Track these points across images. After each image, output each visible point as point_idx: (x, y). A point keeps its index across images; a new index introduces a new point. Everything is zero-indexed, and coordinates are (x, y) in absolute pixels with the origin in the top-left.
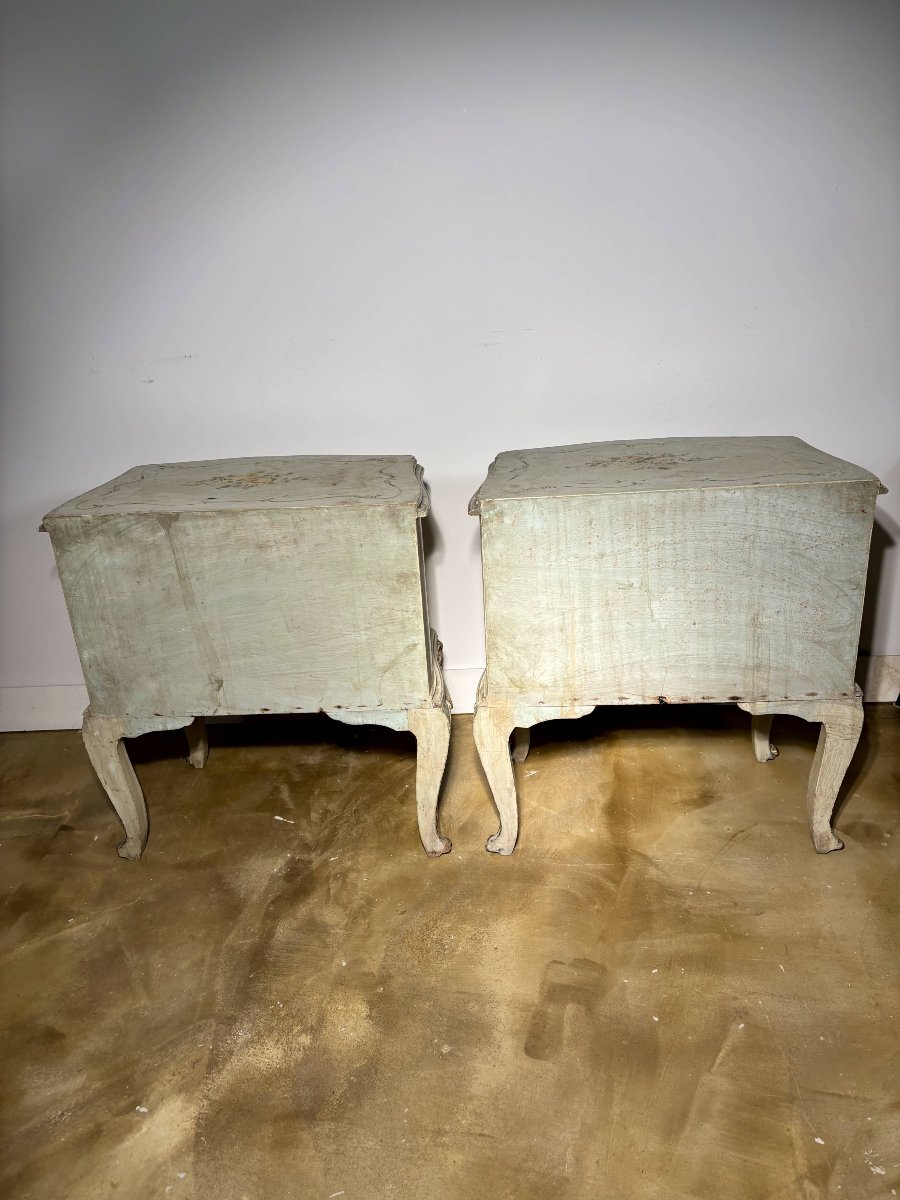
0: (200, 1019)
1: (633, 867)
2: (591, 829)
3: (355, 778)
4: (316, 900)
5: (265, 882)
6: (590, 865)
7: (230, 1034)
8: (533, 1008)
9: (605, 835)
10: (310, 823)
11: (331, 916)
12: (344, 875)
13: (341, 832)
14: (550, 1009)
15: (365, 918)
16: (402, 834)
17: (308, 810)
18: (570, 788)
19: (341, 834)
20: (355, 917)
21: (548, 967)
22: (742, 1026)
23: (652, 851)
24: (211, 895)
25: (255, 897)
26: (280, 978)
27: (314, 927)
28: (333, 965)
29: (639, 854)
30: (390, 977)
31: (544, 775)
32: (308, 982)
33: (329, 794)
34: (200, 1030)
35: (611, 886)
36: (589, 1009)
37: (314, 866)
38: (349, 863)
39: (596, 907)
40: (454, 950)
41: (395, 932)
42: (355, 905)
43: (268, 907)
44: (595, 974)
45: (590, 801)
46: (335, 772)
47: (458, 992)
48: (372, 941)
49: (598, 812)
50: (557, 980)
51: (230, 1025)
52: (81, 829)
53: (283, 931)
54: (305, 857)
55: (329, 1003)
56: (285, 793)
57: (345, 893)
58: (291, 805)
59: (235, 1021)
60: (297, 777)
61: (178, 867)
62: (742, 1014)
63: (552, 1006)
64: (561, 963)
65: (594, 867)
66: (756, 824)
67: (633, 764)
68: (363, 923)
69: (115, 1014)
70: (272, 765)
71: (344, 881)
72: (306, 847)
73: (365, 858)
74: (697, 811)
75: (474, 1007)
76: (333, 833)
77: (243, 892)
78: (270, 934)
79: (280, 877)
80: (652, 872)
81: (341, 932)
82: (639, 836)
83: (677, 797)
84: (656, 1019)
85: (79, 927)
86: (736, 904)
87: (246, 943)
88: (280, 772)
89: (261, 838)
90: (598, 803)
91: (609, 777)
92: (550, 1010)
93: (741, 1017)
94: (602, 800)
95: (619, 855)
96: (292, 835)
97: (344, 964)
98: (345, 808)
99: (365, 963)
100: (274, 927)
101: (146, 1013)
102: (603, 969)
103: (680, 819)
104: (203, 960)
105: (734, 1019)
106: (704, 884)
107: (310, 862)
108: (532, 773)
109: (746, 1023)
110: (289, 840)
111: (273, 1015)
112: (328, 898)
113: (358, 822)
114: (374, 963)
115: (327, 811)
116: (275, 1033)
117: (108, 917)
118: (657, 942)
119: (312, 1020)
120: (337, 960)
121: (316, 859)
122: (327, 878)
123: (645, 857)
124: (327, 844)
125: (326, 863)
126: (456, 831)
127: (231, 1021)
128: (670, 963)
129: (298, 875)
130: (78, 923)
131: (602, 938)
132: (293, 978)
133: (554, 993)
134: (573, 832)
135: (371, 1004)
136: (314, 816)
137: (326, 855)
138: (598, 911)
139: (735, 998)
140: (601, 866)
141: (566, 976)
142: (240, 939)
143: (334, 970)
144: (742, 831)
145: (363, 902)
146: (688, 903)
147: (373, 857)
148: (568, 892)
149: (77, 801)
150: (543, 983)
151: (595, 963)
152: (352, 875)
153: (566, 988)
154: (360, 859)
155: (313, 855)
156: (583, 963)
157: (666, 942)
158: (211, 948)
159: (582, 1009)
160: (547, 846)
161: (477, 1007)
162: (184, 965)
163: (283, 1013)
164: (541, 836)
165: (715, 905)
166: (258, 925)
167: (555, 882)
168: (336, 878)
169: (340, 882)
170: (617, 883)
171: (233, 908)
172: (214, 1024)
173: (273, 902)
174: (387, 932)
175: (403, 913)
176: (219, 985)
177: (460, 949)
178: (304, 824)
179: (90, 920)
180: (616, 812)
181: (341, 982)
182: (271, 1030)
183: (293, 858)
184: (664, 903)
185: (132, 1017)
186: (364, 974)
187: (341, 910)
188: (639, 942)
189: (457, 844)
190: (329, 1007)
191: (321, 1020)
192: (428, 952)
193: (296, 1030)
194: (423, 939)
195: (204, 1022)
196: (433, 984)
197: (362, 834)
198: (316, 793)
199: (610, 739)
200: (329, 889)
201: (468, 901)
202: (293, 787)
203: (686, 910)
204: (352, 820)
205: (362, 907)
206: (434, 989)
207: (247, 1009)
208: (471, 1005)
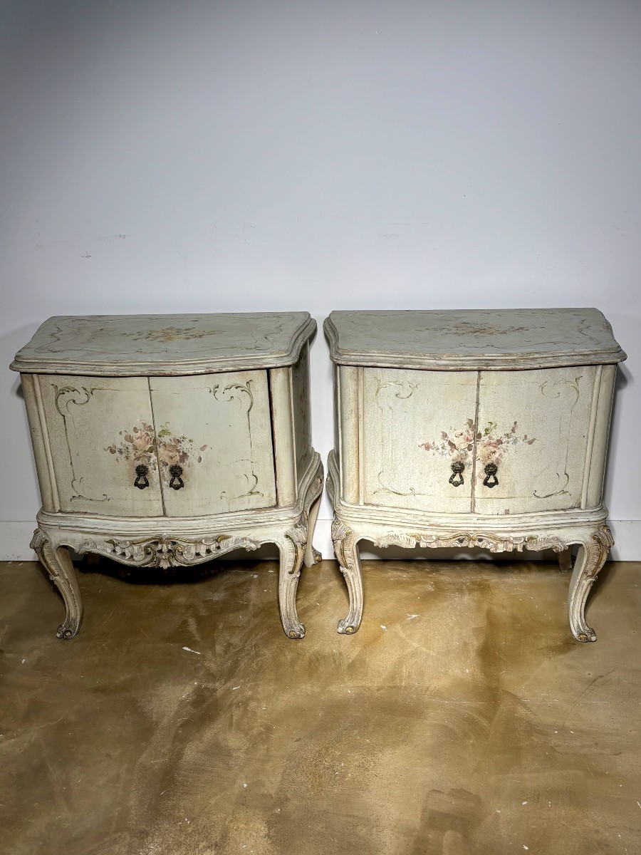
0: (115, 832)
1: (505, 705)
2: (466, 670)
3: (255, 615)
4: (220, 726)
5: (175, 707)
6: (466, 703)
7: (142, 848)
8: (415, 833)
9: (479, 675)
10: (214, 654)
11: (234, 741)
12: (245, 703)
13: (242, 664)
14: (432, 835)
15: (263, 744)
16: (297, 668)
17: (214, 642)
18: (448, 631)
19: (242, 665)
20: (255, 742)
21: (428, 796)
23: (522, 691)
24: (125, 717)
25: (165, 721)
26: (187, 797)
27: (218, 750)
28: (235, 786)
29: (509, 694)
30: (287, 799)
31: (425, 618)
32: (213, 801)
33: (231, 628)
34: (115, 842)
35: (485, 723)
36: (466, 836)
37: (219, 694)
38: (250, 693)
39: (471, 741)
40: (344, 777)
41: (290, 758)
42: (255, 732)
43: (177, 731)
44: (471, 804)
45: (465, 644)
46: (239, 608)
47: (348, 816)
48: (271, 764)
49: (473, 655)
50: (436, 808)
51: (143, 838)
52: (10, 652)
53: (191, 753)
54: (210, 685)
55: (232, 821)
56: (193, 626)
57: (246, 720)
58: (198, 638)
59: (147, 835)
60: (203, 612)
61: (96, 690)
62: (603, 846)
63: (432, 832)
64: (439, 792)
65: (469, 705)
66: (613, 671)
67: (504, 611)
68: (262, 749)
69: (39, 825)
70: (182, 600)
71: (245, 709)
72: (212, 677)
73: (265, 689)
74: (561, 657)
75: (362, 831)
76: (236, 664)
77: (154, 716)
78: (178, 755)
79: (188, 703)
80: (522, 711)
81: (242, 756)
82: (508, 677)
83: (543, 643)
84: (527, 848)
85: (8, 742)
86: (597, 744)
87: (157, 763)
88: (188, 607)
89: (172, 667)
90: (473, 646)
91: (482, 623)
92: (430, 836)
93: (602, 849)
94: (476, 643)
95: (491, 693)
96: (198, 665)
97: (245, 785)
98: (246, 642)
99: (264, 786)
100: (182, 749)
101: (68, 825)
102: (478, 800)
103: (546, 664)
104: (118, 777)
105: (597, 851)
106: (568, 724)
107: (215, 690)
108: (414, 616)
110: (195, 669)
111: (181, 831)
112: (231, 724)
113: (257, 655)
114: (272, 785)
115: (230, 644)
116: (183, 848)
117: (34, 734)
118: (526, 776)
119: (216, 837)
120: (239, 782)
121: (220, 687)
122: (230, 706)
123: (514, 697)
124: (230, 674)
125: (229, 692)
126: (346, 667)
127: (143, 835)
128: (537, 797)
129: (204, 702)
130: (7, 739)
131: (477, 771)
132: (199, 797)
133: (434, 820)
134: (450, 672)
135: (270, 824)
136: (219, 648)
137: (229, 684)
138: (473, 745)
139: (597, 831)
140: (477, 704)
141: (446, 804)
142: (154, 758)
143: (236, 791)
144: (602, 676)
145: (262, 729)
146: (553, 742)
147: (271, 688)
148: (446, 727)
149: (7, 626)
150: (424, 811)
151: (470, 794)
152: (253, 704)
153: (445, 816)
154: (260, 689)
155: (217, 684)
156: (460, 793)
157: (533, 776)
158: (125, 766)
159: (460, 836)
160: (427, 684)
161: (364, 831)
162: (102, 781)
163: (190, 830)
164: (421, 674)
165: (578, 744)
166: (168, 746)
167: (434, 718)
168: (238, 706)
169: (242, 709)
170: (489, 719)
171: (146, 730)
172: (128, 836)
173: (181, 726)
174: (283, 757)
175: (297, 740)
176: (133, 802)
177: (350, 775)
178: (209, 655)
179: (17, 736)
180: (489, 655)
181: (242, 802)
182: (179, 844)
183: (199, 686)
184: (532, 740)
185: (54, 827)
186: (263, 795)
187: (242, 735)
188: (510, 775)
189: (346, 679)
190: (231, 825)
191: (225, 837)
192: (320, 777)
193: (202, 845)
194: (316, 766)
195: (119, 834)
196: (325, 807)
197: (261, 667)
198: (220, 627)
199: (483, 588)
200: (232, 716)
201: (356, 731)
202: (200, 620)
203: (552, 748)
204: (253, 653)
205: (261, 733)
206: (326, 811)
207: (158, 825)
208: (359, 828)
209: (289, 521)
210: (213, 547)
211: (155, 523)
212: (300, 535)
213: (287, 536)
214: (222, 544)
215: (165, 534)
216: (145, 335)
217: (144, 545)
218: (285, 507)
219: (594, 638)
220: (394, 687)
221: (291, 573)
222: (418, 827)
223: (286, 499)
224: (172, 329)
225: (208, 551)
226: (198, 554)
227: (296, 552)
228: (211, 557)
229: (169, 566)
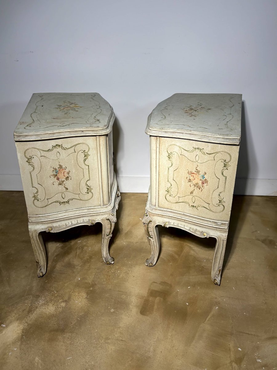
1: (186, 250)
4: (72, 256)
5: (54, 249)
6: (170, 249)
7: (37, 301)
8: (144, 298)
9: (177, 238)
11: (76, 262)
12: (83, 248)
14: (151, 299)
15: (88, 263)
20: (85, 263)
21: (151, 284)
22: (217, 308)
23: (193, 245)
25: (50, 254)
26: (55, 283)
27: (70, 265)
28: (75, 279)
29: (188, 246)
30: (95, 284)
32: (66, 285)
34: (26, 299)
35: (177, 257)
36: (164, 299)
37: (72, 244)
38: (85, 244)
39: (171, 264)
40: (119, 276)
41: (98, 269)
42: (85, 258)
43: (54, 258)
44: (168, 287)
47: (119, 291)
48: (90, 271)
50: (154, 289)
53: (59, 266)
55: (73, 292)
57: (82, 254)
59: (39, 296)
61: (23, 242)
62: (218, 303)
63: (151, 298)
64: (156, 283)
65: (172, 250)
68: (87, 265)
71: (82, 249)
73: (91, 242)
75: (124, 297)
78: (54, 267)
79: (60, 247)
80: (193, 252)
81: (79, 268)
84: (188, 304)
93: (217, 305)
95: (181, 245)
97: (79, 279)
99: (87, 279)
100: (56, 265)
101: (8, 292)
102: (171, 286)
104: (29, 275)
105: (215, 305)
106: (210, 257)
107: (71, 242)
109: (219, 307)
111: (52, 295)
112: (76, 255)
114: (90, 279)
116: (53, 302)
118: (191, 277)
119: (66, 298)
120: (77, 278)
121: (73, 241)
122: (76, 248)
123: (190, 247)
124: (78, 236)
125: (76, 243)
126: (124, 234)
127: (38, 297)
128: (194, 285)
129: (66, 247)
131: (172, 275)
132: (61, 283)
133: (153, 293)
134: (165, 237)
135: (88, 294)
137: (76, 240)
138: (171, 265)
139: (216, 298)
140: (174, 249)
141: (157, 287)
143: (76, 281)
145: (88, 257)
146: (203, 264)
147: (93, 242)
148: (161, 258)
150: (149, 289)
151: (168, 284)
152: (85, 248)
153: (156, 292)
154: (89, 242)
156: (164, 283)
157: (194, 277)
158: (33, 271)
159: (162, 299)
162: (23, 276)
163: (56, 295)
168: (80, 249)
169: (81, 250)
170: (179, 255)
172: (32, 297)
173: (56, 256)
174: (96, 268)
175: (102, 262)
176: (34, 284)
177: (121, 276)
181: (78, 285)
182: (51, 300)
184: (195, 264)
185: (3, 293)
186: (86, 283)
187: (80, 260)
188: (185, 277)
189: (124, 239)
190: (72, 294)
191: (69, 298)
192: (110, 276)
193: (60, 301)
194: (108, 272)
195: (28, 296)
196: (110, 288)
200: (77, 252)
201: (125, 259)
203: (202, 267)
205: (87, 259)
206: (110, 289)
207: (44, 293)
208: (123, 296)
220: (142, 242)
222: (146, 296)
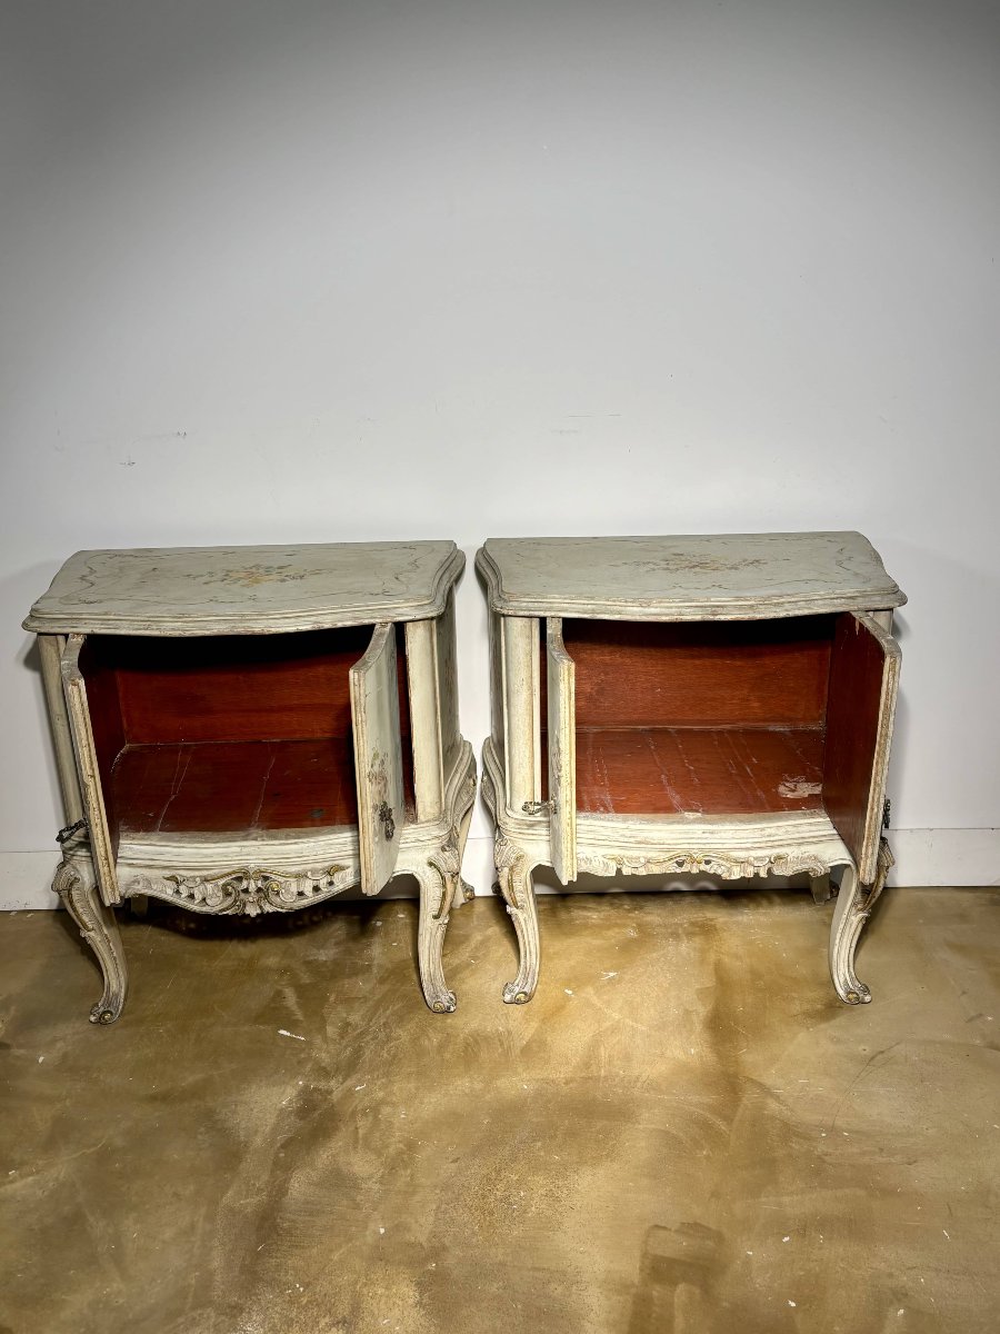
0: (193, 1308)
1: (749, 1098)
2: (691, 1049)
3: (382, 981)
4: (340, 1144)
5: (271, 1120)
6: (695, 1099)
8: (633, 1290)
9: (710, 1057)
10: (325, 1039)
11: (362, 1165)
12: (375, 1109)
13: (367, 1053)
14: (657, 1291)
15: (405, 1168)
16: (447, 1056)
17: (324, 1021)
18: (661, 995)
19: (367, 1054)
20: (393, 1167)
21: (648, 1234)
22: (902, 1311)
23: (770, 1078)
24: (200, 1137)
25: (258, 1140)
26: (297, 1252)
27: (339, 1180)
28: (367, 1233)
29: (752, 1081)
30: (444, 1248)
31: (627, 977)
32: (336, 1257)
33: (348, 1001)
34: (194, 1323)
35: (722, 1126)
36: (706, 1290)
37: (336, 1096)
38: (381, 1094)
39: (705, 1153)
40: (525, 1212)
41: (446, 1187)
42: (392, 1150)
43: (277, 1154)
44: (710, 1243)
45: (687, 1012)
46: (356, 971)
47: (534, 1269)
48: (417, 1198)
49: (698, 1027)
50: (659, 1252)
51: (235, 1316)
52: (20, 1046)
53: (299, 1186)
54: (322, 1085)
55: (365, 1285)
56: (291, 999)
57: (378, 1134)
58: (299, 1016)
59: (241, 1310)
60: (306, 979)
61: (153, 1098)
62: (900, 1296)
63: (658, 1287)
64: (664, 1228)
65: (700, 1100)
66: (898, 1044)
67: (739, 963)
68: (404, 1176)
69: (77, 1302)
70: (272, 961)
71: (376, 1117)
72: (323, 1072)
73: (402, 1087)
74: (823, 1026)
75: (557, 1290)
76: (358, 1053)
77: (242, 1133)
78: (280, 1191)
79: (291, 1112)
80: (773, 1106)
81: (376, 1187)
82: (751, 1058)
83: (796, 1007)
84: (793, 1304)
85: (23, 1182)
86: (882, 1150)
87: (251, 1203)
88: (283, 971)
89: (261, 1060)
90: (698, 1014)
91: (709, 981)
92: (655, 1293)
93: (899, 1300)
94: (702, 1011)
95: (729, 1083)
96: (302, 1056)
97: (382, 1231)
98: (371, 1020)
99: (409, 1230)
100: (287, 1181)
101: (121, 1301)
102: (719, 1237)
103: (803, 1037)
104: (193, 1227)
105: (891, 1302)
106: (840, 1122)
107: (330, 1092)
108: (612, 974)
109: (906, 1308)
110: (299, 1062)
111: (291, 1302)
112: (356, 1141)
113: (389, 1039)
114: (422, 1228)
115: (348, 1024)
117: (62, 1168)
118: (786, 1199)
119: (343, 1310)
120: (372, 1226)
121: (336, 1087)
122: (354, 1114)
123: (761, 1086)
124: (350, 1067)
125: (350, 1093)
126: (518, 1051)
127: (235, 1311)
128: (805, 1228)
129: (314, 1109)
130: (22, 1177)
131: (715, 1194)
132: (315, 1250)
133: (660, 1270)
134: (668, 1053)
135: (421, 1287)
136: (331, 1030)
137: (349, 1083)
138: (707, 1157)
139: (891, 1275)
140: (709, 1099)
141: (673, 1246)
142: (243, 1197)
143: (370, 1240)
144: (882, 1052)
145: (401, 1145)
146: (821, 1148)
147: (412, 1086)
148: (667, 1133)
149: (13, 1008)
150: (645, 1255)
151: (709, 1229)
152: (386, 1110)
153: (672, 1262)
154: (395, 1088)
155: (333, 1083)
156: (693, 1228)
157: (796, 1200)
158: (203, 1210)
159: (697, 1291)
160: (636, 1073)
161: (560, 1290)
162: (168, 1234)
163: (304, 1300)
164: (627, 1058)
165: (855, 1150)
166: (265, 1177)
167: (650, 1121)
168: (365, 1114)
169: (370, 1118)
170: (728, 1119)
171: (230, 1154)
172: (213, 1314)
173: (283, 1146)
174: (436, 1186)
175: (455, 1161)
176: (217, 1262)
177: (533, 1209)
178: (318, 1040)
179: (38, 1172)
180: (721, 1027)
181: (380, 1256)
182: (290, 1323)
183: (306, 1087)
184: (791, 1147)
185: (101, 1306)
186: (411, 1245)
187: (373, 1157)
188: (763, 1199)
189: (520, 1070)
190: (365, 1291)
191: (356, 1308)
192: (491, 1213)
193: (323, 1322)
194: (484, 1197)
195: (199, 1312)
196: (500, 1257)
197: (395, 1056)
198: (332, 999)
199: (707, 930)
200: (357, 1128)
201: (539, 1144)
202: (301, 991)
203: (819, 1157)
204: (382, 1036)
205: (401, 1153)
206: (503, 1264)
207: (256, 1294)
208: (553, 1286)
209: (434, 841)
210: (323, 883)
211: (239, 849)
212: (449, 861)
213: (431, 864)
214: (337, 878)
215: (252, 865)
216: (220, 575)
217: (221, 882)
218: (427, 822)
219: (867, 998)
220: (589, 1078)
221: (436, 917)
222: (636, 1281)
223: (428, 809)
224: (257, 566)
225: (316, 889)
226: (301, 894)
227: (444, 886)
228: (321, 897)
229: (259, 911)
